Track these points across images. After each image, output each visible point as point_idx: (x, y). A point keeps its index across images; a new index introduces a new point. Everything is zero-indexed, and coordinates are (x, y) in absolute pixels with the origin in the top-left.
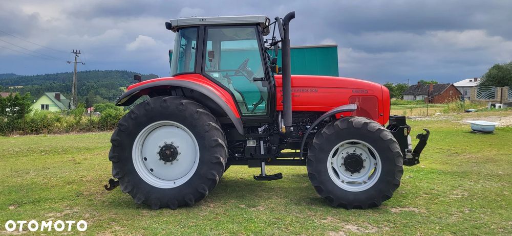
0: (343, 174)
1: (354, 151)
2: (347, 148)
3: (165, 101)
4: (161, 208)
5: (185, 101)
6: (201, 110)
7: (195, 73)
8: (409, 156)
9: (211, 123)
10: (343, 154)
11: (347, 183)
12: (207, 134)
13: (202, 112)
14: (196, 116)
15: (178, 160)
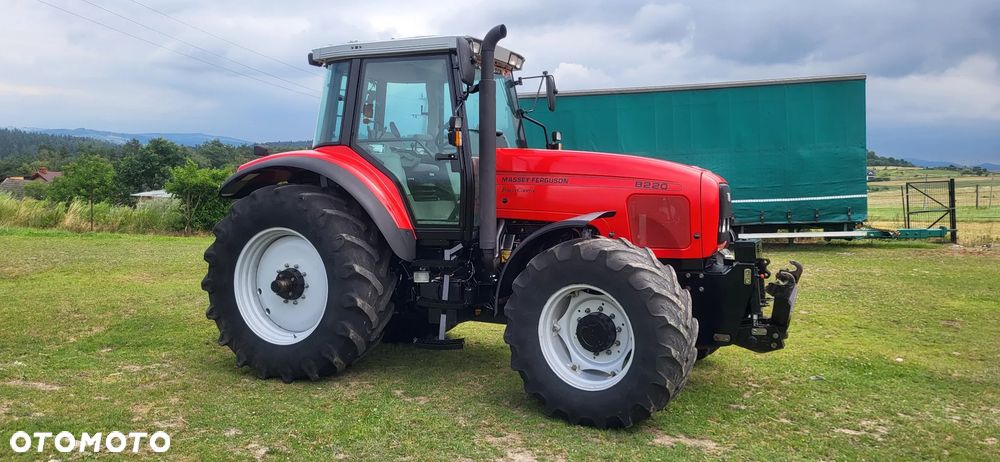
0: (578, 353)
1: (601, 309)
2: (584, 301)
3: (277, 192)
4: (269, 377)
5: (307, 194)
6: (329, 211)
7: (340, 145)
8: (759, 331)
9: (344, 235)
10: (578, 311)
11: (585, 371)
12: (337, 254)
13: (332, 215)
14: (322, 222)
15: (304, 298)
